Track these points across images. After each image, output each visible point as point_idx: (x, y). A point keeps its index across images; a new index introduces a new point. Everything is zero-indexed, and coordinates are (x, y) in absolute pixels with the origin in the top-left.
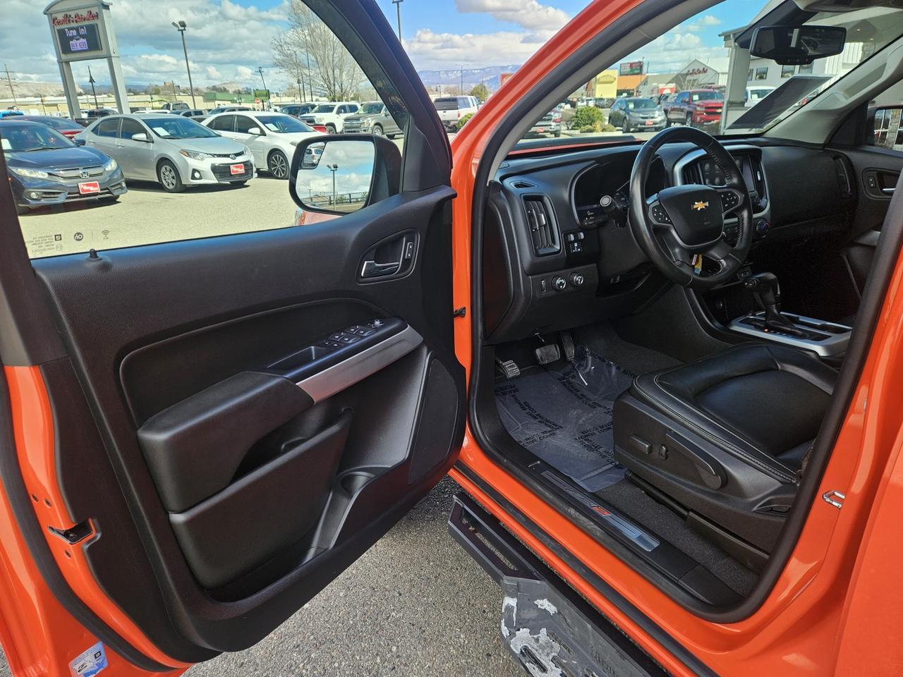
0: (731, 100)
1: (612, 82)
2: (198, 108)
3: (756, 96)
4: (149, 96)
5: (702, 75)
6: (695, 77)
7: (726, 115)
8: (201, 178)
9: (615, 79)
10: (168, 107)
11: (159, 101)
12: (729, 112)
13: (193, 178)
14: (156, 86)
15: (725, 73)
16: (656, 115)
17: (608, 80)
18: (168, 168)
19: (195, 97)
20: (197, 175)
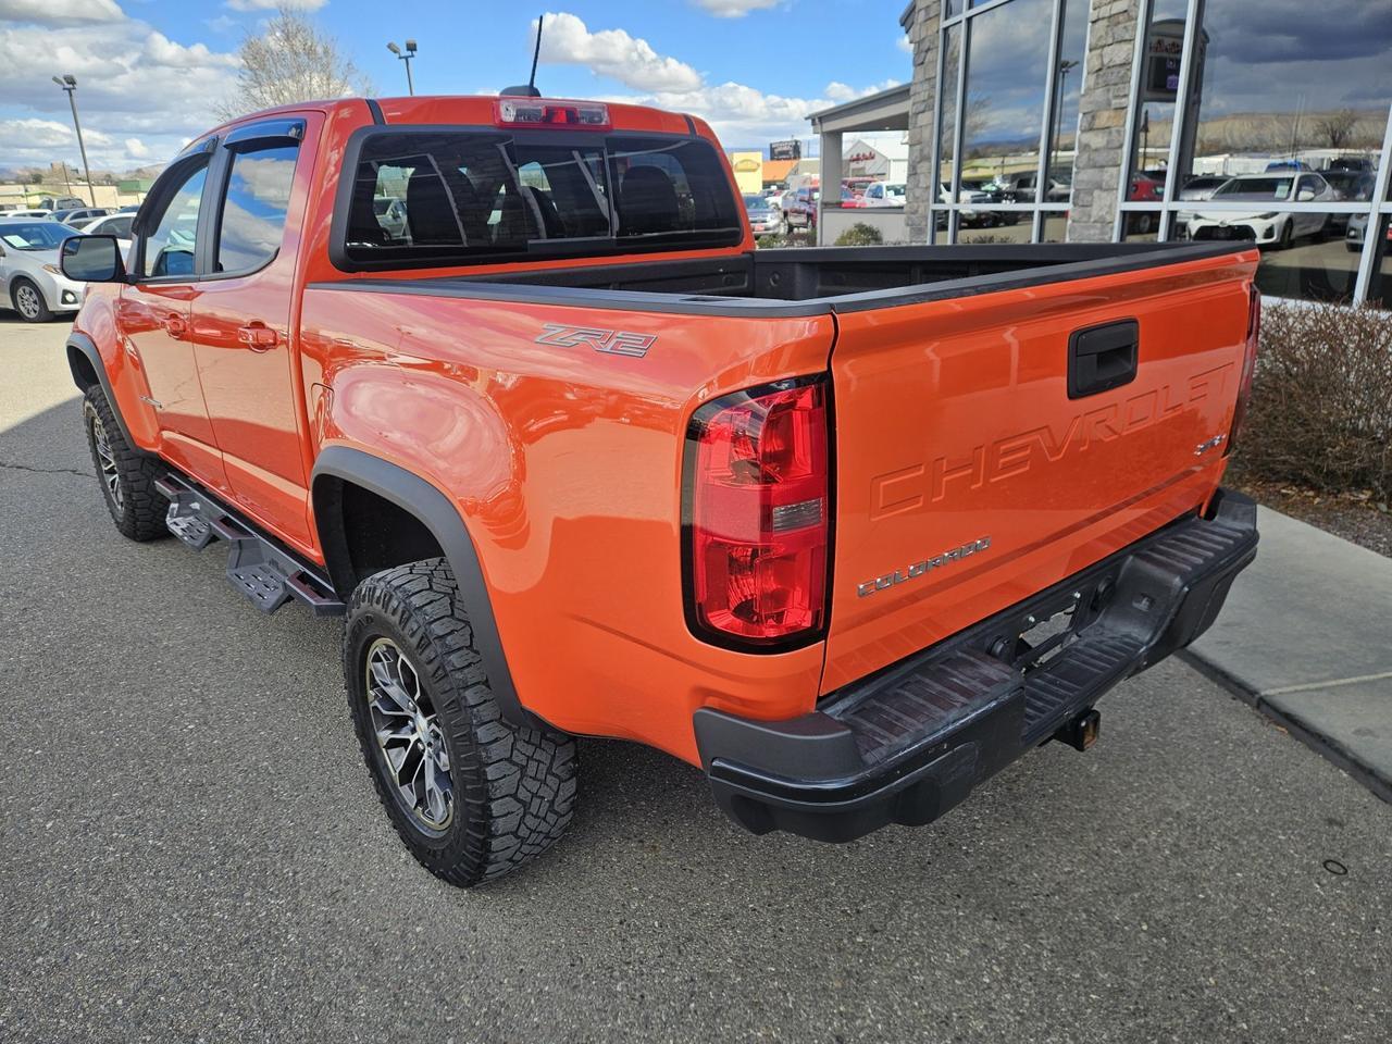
0: (825, 200)
1: (754, 170)
2: (99, 206)
3: (892, 192)
4: (21, 187)
5: (870, 162)
6: (861, 164)
7: (822, 219)
8: (75, 302)
9: (758, 165)
10: (49, 205)
11: (40, 194)
12: (825, 215)
13: (65, 301)
14: (37, 169)
15: (904, 160)
16: (768, 219)
17: (749, 166)
18: (28, 289)
19: (94, 188)
20: (70, 297)
